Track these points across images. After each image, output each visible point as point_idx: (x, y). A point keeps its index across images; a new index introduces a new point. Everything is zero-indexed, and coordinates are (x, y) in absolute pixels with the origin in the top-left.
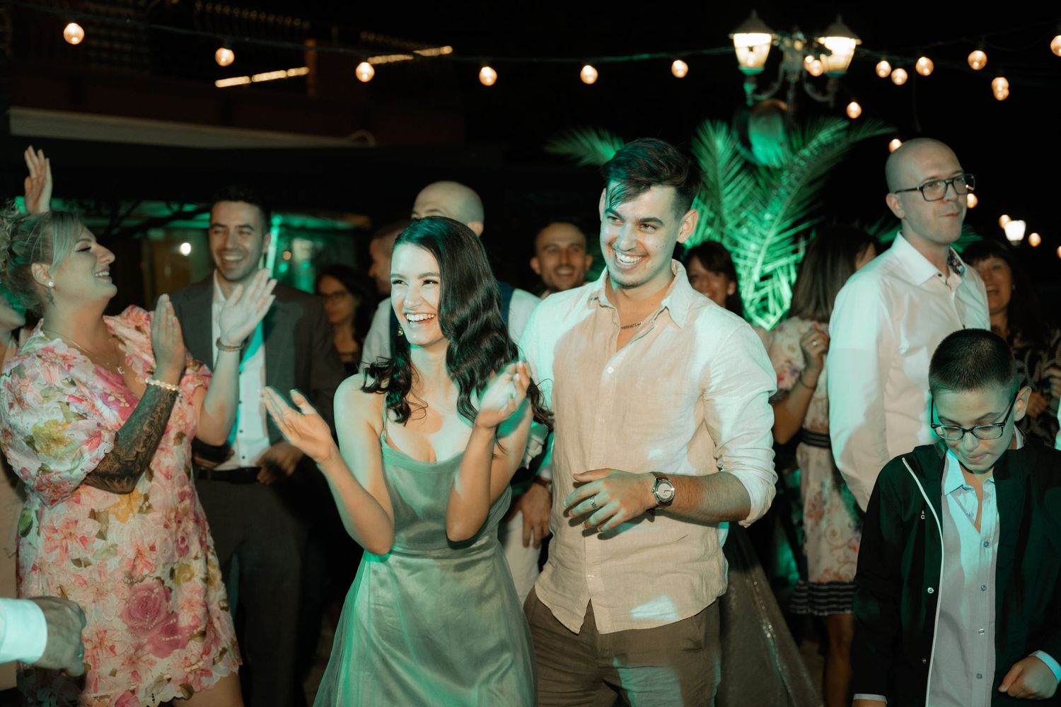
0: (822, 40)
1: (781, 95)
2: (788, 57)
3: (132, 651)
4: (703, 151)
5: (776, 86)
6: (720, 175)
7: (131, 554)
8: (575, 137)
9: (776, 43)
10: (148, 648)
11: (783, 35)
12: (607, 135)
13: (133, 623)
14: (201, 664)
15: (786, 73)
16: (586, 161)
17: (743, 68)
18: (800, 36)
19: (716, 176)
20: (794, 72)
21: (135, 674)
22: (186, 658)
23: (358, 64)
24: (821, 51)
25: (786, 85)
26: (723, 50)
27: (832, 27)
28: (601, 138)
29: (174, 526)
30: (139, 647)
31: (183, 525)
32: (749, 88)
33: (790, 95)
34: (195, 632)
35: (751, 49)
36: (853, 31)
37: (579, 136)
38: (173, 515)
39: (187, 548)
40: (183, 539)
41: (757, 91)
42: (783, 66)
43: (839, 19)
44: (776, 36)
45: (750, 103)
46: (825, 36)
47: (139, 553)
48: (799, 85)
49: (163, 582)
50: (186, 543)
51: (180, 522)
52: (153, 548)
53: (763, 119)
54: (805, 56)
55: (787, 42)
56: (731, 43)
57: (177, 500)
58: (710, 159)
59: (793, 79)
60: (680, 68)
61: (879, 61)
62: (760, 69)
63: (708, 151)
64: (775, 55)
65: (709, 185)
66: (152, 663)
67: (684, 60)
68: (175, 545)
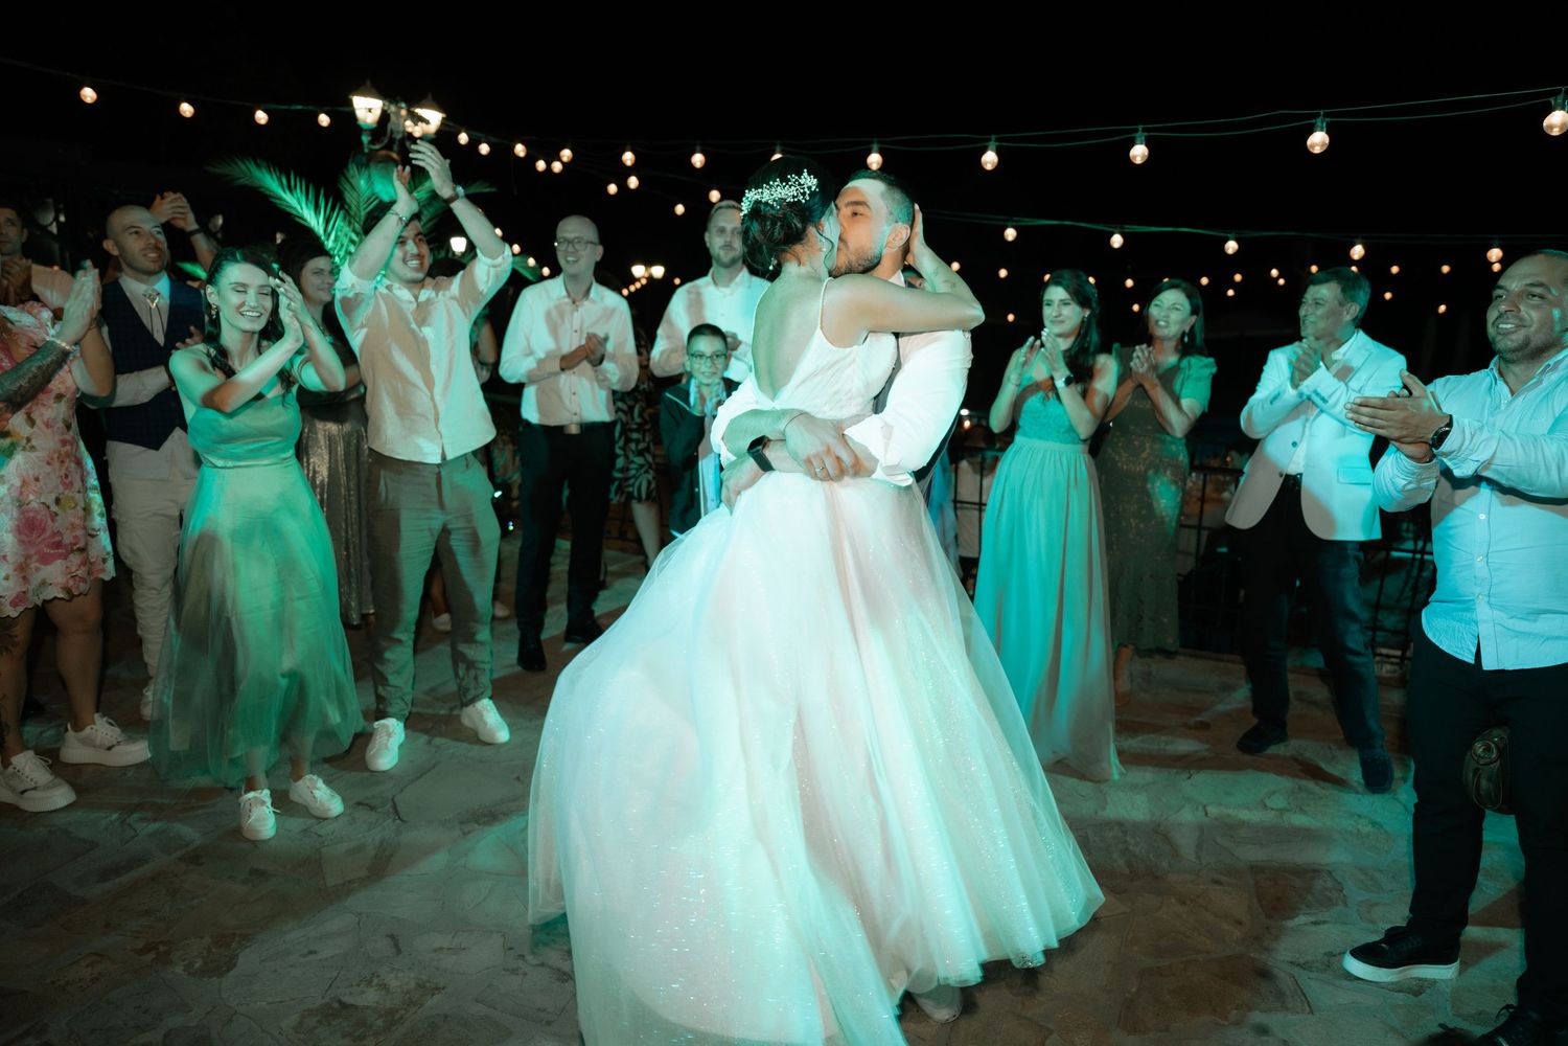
0: (420, 111)
1: (389, 147)
2: (393, 118)
3: (22, 560)
4: (347, 187)
5: (386, 141)
6: (362, 207)
7: (18, 483)
8: (234, 162)
9: (386, 108)
10: (35, 558)
11: (391, 103)
12: (264, 164)
13: (24, 538)
14: (79, 572)
15: (392, 132)
16: (242, 181)
17: (361, 123)
18: (403, 105)
19: (358, 208)
20: (398, 132)
21: (24, 578)
22: (67, 567)
23: (81, 88)
24: (418, 119)
25: (392, 140)
26: (346, 109)
27: (424, 102)
28: (258, 166)
29: (57, 464)
30: (28, 557)
31: (66, 465)
32: (365, 139)
33: (395, 148)
34: (75, 548)
35: (370, 110)
36: (441, 107)
37: (239, 163)
38: (56, 456)
39: (71, 483)
40: (66, 476)
41: (371, 142)
42: (390, 126)
43: (430, 96)
44: (387, 104)
45: (366, 150)
46: (421, 107)
47: (24, 483)
48: (402, 141)
49: (48, 507)
50: (70, 478)
51: (63, 462)
52: (37, 479)
53: (381, 165)
54: (405, 120)
55: (393, 108)
56: (350, 104)
57: (59, 445)
58: (355, 195)
59: (399, 137)
60: (324, 120)
61: (459, 133)
62: (374, 126)
63: (352, 186)
64: (385, 117)
65: (352, 213)
66: (37, 570)
67: (327, 114)
68: (59, 480)
